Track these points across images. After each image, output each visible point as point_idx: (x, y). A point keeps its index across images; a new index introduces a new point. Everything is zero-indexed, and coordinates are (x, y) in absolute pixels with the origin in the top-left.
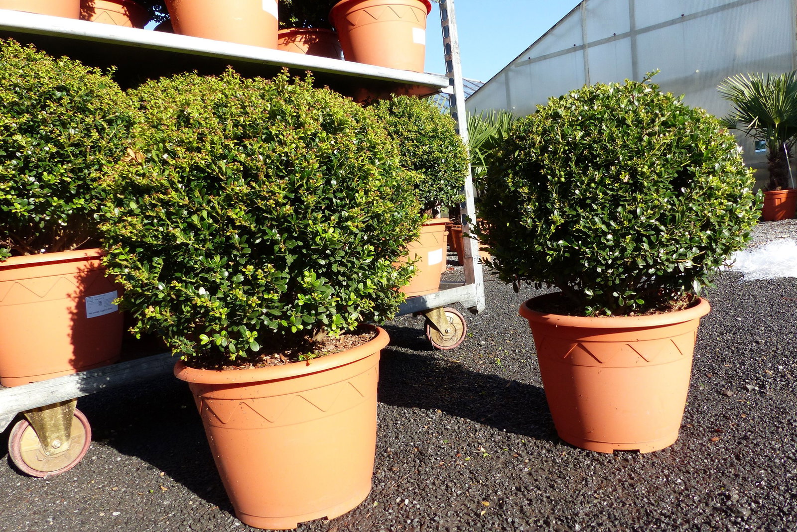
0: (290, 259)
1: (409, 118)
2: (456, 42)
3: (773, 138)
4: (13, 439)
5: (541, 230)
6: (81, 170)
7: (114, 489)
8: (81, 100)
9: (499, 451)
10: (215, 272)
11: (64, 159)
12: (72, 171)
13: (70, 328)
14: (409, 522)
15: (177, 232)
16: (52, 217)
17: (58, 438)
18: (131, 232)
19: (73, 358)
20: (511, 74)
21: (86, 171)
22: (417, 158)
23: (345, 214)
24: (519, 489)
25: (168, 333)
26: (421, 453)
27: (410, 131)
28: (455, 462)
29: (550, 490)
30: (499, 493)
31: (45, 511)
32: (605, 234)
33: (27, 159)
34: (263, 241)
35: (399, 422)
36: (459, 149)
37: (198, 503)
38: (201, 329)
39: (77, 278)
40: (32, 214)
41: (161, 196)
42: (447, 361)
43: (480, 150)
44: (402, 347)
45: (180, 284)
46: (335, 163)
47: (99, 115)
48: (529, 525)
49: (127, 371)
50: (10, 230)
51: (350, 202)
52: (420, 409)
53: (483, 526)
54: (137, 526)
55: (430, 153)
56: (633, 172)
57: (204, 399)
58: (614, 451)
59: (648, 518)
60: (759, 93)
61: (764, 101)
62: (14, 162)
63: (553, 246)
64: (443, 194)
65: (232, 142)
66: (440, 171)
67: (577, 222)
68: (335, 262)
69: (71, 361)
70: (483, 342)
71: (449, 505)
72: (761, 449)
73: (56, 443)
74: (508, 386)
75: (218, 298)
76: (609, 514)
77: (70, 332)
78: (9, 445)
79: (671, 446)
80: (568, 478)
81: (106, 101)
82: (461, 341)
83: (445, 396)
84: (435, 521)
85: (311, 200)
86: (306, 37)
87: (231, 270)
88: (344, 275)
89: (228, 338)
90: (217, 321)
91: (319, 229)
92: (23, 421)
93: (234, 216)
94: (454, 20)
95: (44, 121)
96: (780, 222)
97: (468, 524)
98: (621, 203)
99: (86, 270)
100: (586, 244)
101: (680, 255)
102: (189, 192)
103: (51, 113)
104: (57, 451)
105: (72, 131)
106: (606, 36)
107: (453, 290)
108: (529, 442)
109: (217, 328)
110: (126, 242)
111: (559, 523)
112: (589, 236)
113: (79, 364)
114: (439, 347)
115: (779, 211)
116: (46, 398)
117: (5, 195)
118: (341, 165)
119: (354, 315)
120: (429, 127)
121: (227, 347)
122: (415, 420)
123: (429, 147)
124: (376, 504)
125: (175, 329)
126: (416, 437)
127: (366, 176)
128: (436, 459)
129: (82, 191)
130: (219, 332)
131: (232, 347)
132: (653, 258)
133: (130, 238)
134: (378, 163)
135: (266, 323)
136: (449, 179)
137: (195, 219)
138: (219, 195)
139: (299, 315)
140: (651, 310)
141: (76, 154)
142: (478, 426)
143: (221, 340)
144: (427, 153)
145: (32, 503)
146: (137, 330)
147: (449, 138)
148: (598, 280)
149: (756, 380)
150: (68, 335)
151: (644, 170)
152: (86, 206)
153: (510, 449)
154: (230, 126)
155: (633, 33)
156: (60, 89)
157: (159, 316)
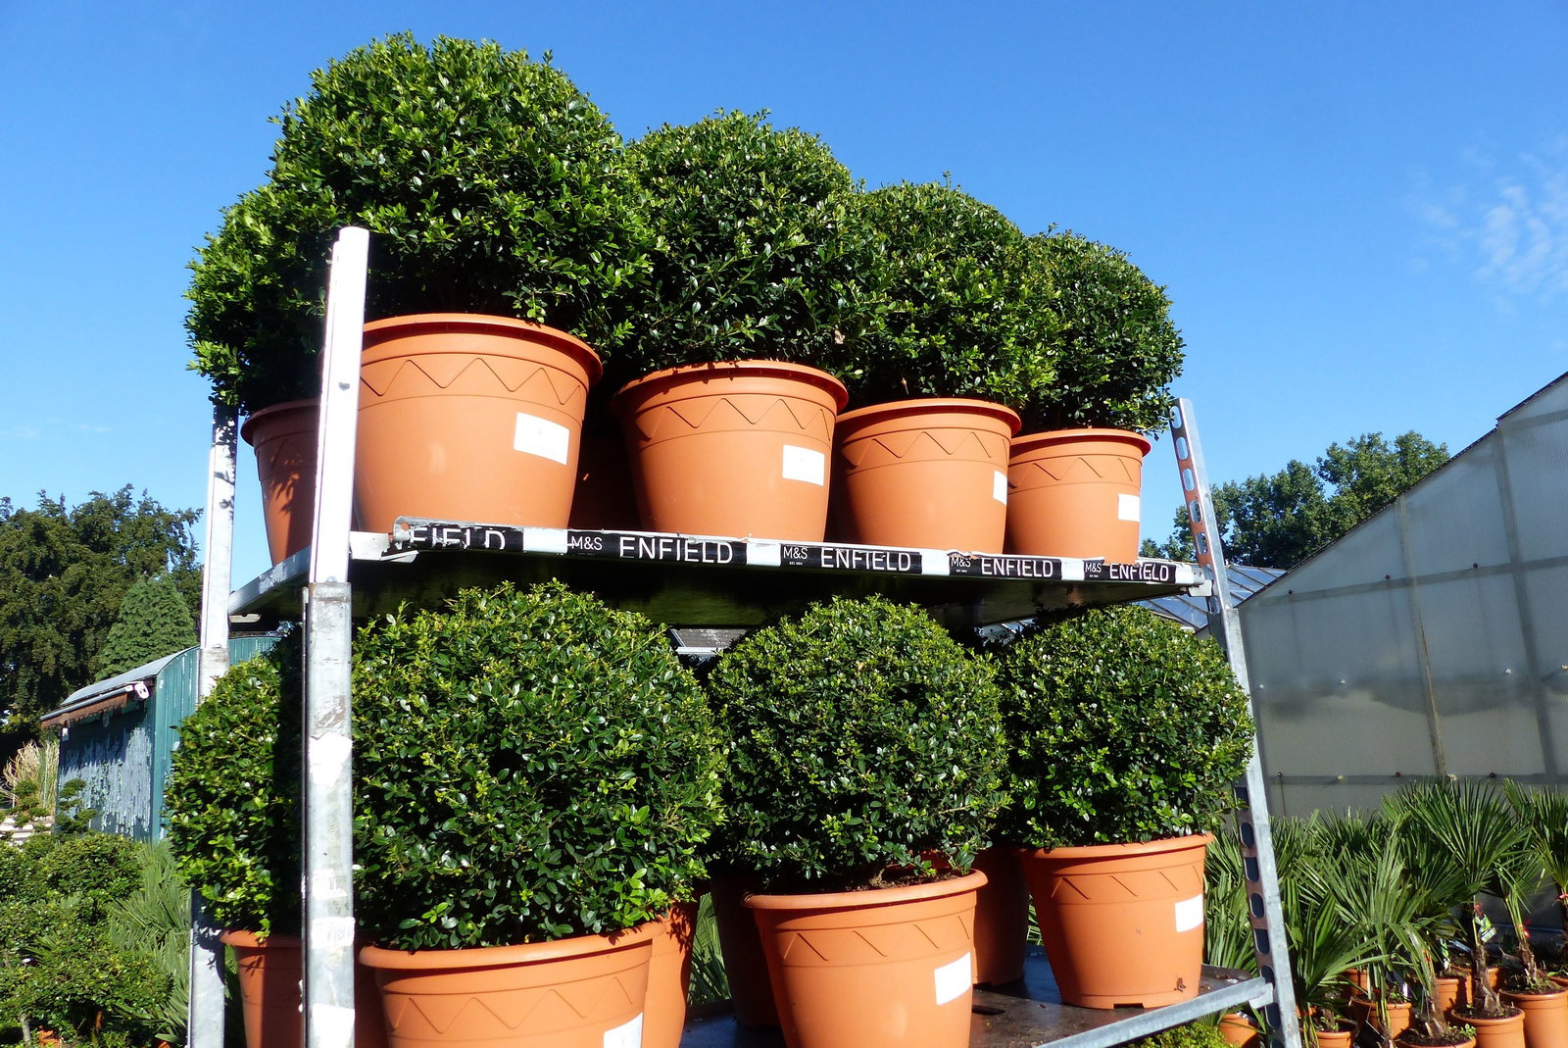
106: (1455, 566)
155: (1516, 568)
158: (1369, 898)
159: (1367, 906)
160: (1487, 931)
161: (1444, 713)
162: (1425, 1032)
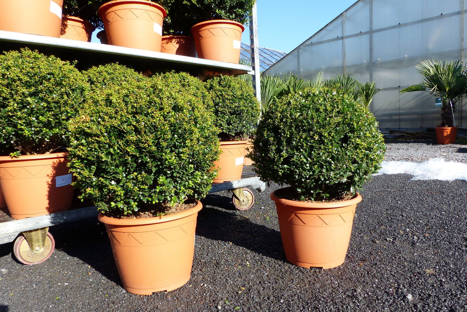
0: (154, 170)
1: (229, 88)
2: (257, 47)
3: (445, 98)
4: (16, 245)
5: (277, 159)
6: (58, 115)
7: (65, 272)
8: (59, 80)
9: (256, 264)
10: (119, 174)
11: (49, 109)
12: (53, 115)
13: (48, 192)
14: (205, 294)
15: (103, 155)
16: (42, 137)
17: (38, 246)
18: (82, 154)
19: (48, 206)
20: (301, 51)
21: (60, 115)
22: (232, 109)
23: (181, 150)
24: (260, 283)
25: (96, 200)
26: (217, 263)
27: (228, 95)
28: (233, 268)
29: (274, 284)
30: (250, 284)
31: (31, 281)
32: (306, 164)
33: (32, 109)
34: (142, 161)
35: (210, 247)
36: (255, 105)
37: (106, 281)
38: (111, 199)
39: (52, 167)
40: (33, 135)
41: (97, 138)
42: (242, 217)
43: (277, 97)
44: (220, 207)
45: (103, 179)
46: (177, 127)
47: (68, 86)
48: (260, 299)
49: (74, 214)
50: (21, 142)
51: (184, 144)
52: (222, 241)
53: (239, 298)
54: (76, 290)
55: (238, 107)
56: (321, 135)
57: (111, 231)
58: (311, 267)
59: (315, 298)
60: (438, 72)
61: (441, 76)
62: (26, 110)
63: (282, 167)
64: (245, 129)
65: (130, 115)
66: (244, 116)
67: (293, 157)
68: (175, 172)
69: (47, 208)
70: (263, 207)
71: (225, 288)
72: (380, 270)
73: (37, 248)
74: (269, 232)
75: (120, 186)
76: (298, 296)
77: (47, 193)
78: (14, 248)
79: (339, 266)
80: (285, 279)
81: (72, 80)
82: (251, 206)
83: (236, 235)
84: (217, 295)
85: (165, 144)
86: (178, 40)
87: (127, 173)
88: (179, 178)
89: (123, 204)
90: (119, 197)
91: (168, 158)
92: (22, 236)
93: (129, 150)
94: (257, 36)
95: (41, 91)
96: (446, 145)
97: (232, 297)
98: (314, 149)
99: (57, 163)
100: (297, 167)
101: (341, 175)
102: (110, 137)
103: (45, 87)
104: (38, 252)
105: (54, 96)
106: (355, 33)
107: (248, 179)
108: (272, 260)
109: (119, 199)
110: (79, 157)
111: (274, 298)
112: (298, 164)
113: (51, 210)
114: (239, 209)
115: (446, 139)
116: (34, 226)
117: (21, 126)
118: (180, 128)
119: (183, 197)
120: (239, 93)
121: (123, 208)
122: (218, 247)
123: (238, 104)
124: (191, 286)
125: (100, 199)
126: (217, 255)
127: (191, 133)
128: (224, 266)
129: (57, 124)
130: (120, 201)
131: (125, 209)
132: (328, 176)
133: (81, 156)
134: (199, 126)
135: (141, 198)
136: (248, 121)
137: (111, 150)
138: (123, 140)
139: (157, 195)
140: (334, 199)
141: (56, 107)
142: (248, 251)
143: (120, 205)
144: (237, 107)
145: (25, 277)
146: (82, 197)
147: (249, 99)
148: (303, 185)
149: (393, 236)
150: (47, 195)
151: (325, 135)
152: (59, 132)
153: (261, 264)
154: (130, 108)
155: (371, 32)
156: (49, 74)
157: (93, 193)
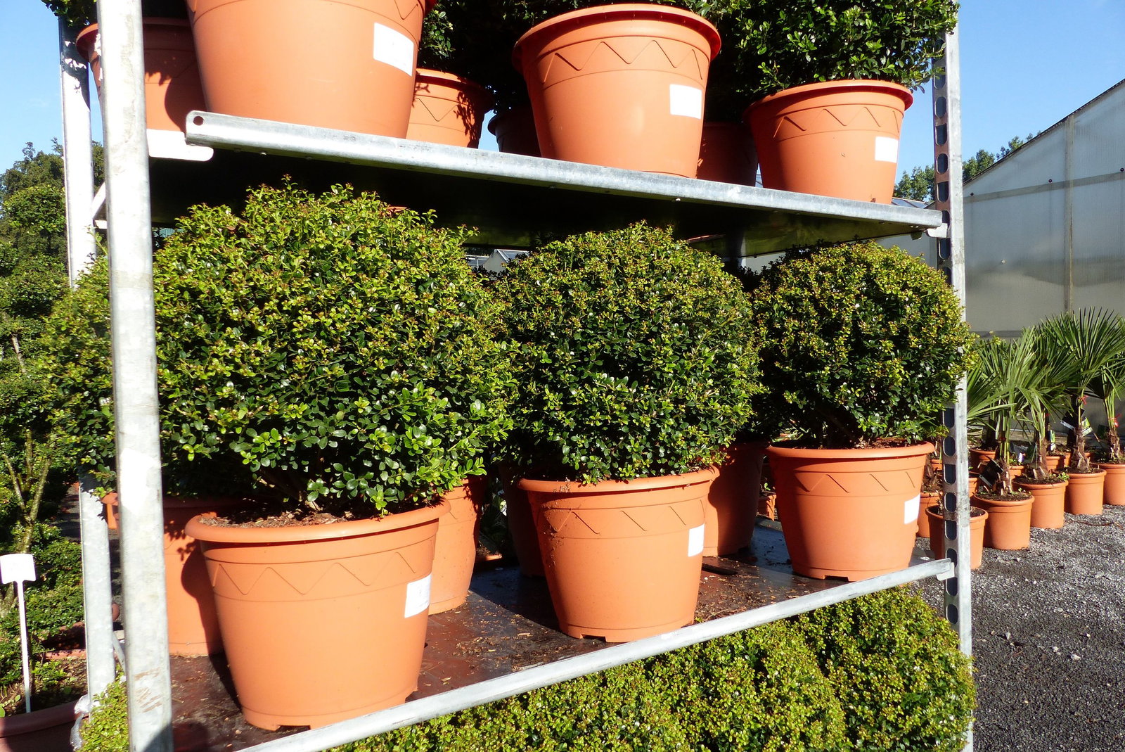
158: (1007, 370)
159: (1004, 375)
160: (1086, 429)
161: (1077, 285)
162: (1033, 476)
